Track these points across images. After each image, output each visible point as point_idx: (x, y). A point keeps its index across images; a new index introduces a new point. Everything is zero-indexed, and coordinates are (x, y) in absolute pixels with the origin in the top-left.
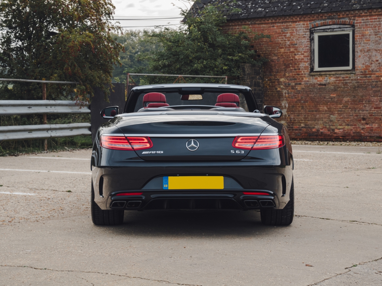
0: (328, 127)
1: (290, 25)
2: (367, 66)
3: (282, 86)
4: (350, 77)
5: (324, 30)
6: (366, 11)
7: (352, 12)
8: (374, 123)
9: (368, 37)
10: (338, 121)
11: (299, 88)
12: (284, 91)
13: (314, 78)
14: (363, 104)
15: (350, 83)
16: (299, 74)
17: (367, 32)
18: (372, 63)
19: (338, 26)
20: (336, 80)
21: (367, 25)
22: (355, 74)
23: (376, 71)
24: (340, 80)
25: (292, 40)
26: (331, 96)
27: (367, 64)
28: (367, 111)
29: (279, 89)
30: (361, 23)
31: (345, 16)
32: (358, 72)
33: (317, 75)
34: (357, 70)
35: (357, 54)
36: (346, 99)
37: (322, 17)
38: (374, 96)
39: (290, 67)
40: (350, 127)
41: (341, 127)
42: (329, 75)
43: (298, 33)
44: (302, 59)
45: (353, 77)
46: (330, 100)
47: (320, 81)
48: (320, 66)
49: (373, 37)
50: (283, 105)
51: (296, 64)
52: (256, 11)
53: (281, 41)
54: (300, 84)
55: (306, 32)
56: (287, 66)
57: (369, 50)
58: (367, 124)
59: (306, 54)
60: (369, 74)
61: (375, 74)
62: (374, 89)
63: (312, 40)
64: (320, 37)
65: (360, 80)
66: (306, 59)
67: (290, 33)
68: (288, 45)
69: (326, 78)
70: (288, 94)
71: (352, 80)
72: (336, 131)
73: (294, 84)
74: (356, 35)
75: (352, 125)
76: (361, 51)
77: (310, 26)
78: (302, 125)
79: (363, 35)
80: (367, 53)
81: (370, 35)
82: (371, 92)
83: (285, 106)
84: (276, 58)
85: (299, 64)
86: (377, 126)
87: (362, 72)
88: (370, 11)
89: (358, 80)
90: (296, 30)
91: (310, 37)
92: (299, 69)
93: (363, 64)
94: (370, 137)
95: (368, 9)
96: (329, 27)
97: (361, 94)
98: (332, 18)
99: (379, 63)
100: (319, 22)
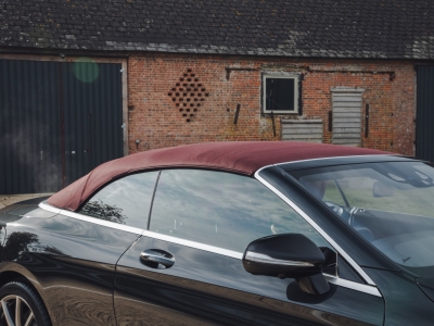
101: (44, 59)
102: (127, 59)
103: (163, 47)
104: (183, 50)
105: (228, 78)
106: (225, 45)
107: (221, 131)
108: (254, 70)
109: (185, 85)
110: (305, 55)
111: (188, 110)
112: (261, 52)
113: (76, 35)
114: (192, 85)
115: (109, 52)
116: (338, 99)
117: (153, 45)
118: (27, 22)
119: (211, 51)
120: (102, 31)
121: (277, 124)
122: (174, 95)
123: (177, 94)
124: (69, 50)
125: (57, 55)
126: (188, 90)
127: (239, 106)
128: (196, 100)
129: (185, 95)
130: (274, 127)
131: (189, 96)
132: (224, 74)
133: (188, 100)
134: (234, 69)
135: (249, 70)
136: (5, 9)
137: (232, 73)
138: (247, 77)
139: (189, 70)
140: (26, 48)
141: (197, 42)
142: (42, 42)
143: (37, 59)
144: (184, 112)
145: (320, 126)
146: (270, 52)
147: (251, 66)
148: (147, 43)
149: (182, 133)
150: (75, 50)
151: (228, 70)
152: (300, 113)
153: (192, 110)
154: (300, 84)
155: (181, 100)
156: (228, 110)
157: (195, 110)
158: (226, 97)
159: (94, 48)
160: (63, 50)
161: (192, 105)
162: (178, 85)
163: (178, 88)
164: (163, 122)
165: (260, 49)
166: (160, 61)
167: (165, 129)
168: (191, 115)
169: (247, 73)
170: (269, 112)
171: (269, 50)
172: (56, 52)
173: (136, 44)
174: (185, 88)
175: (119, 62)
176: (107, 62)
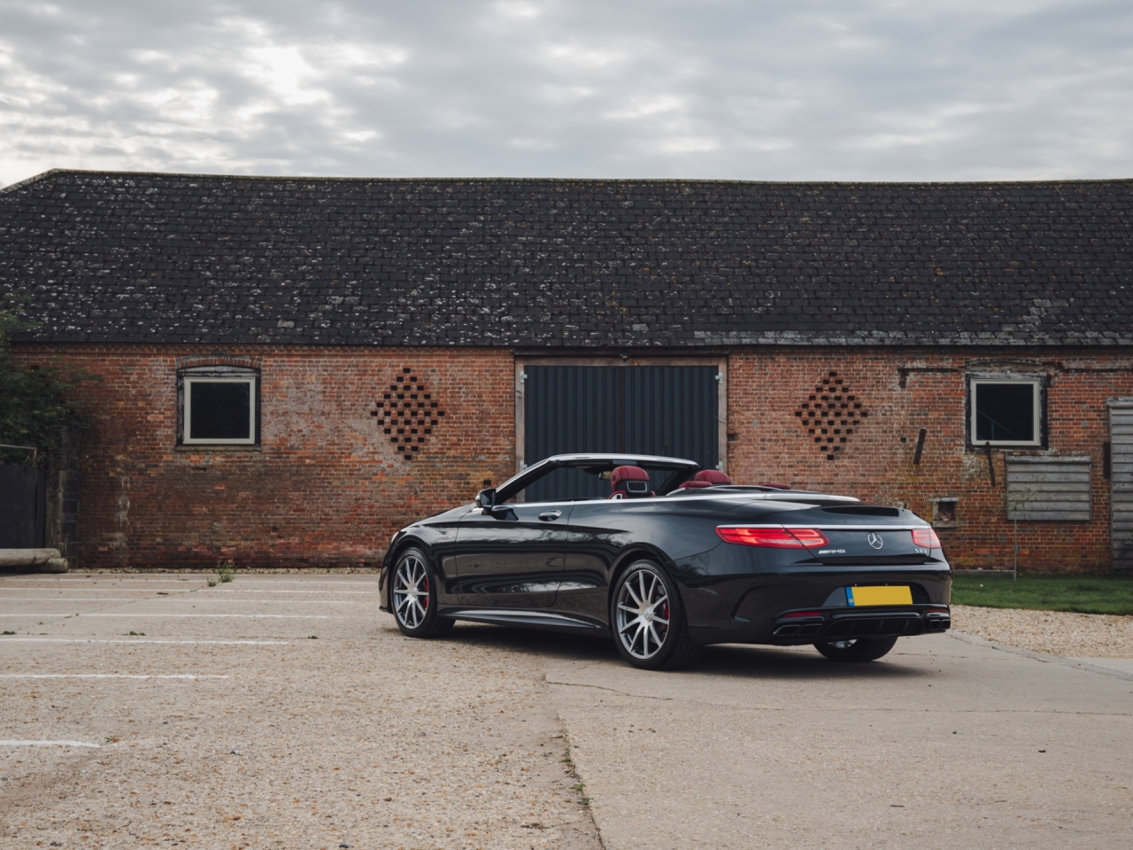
0: (208, 542)
1: (139, 361)
2: (282, 440)
3: (119, 470)
4: (251, 457)
5: (204, 374)
6: (282, 348)
7: (258, 348)
8: (292, 535)
9: (284, 390)
10: (228, 532)
11: (153, 473)
12: (124, 479)
13: (184, 456)
14: (275, 503)
15: (251, 466)
16: (154, 449)
17: (282, 382)
18: (290, 435)
19: (230, 369)
20: (226, 462)
21: (282, 371)
22: (260, 452)
23: (298, 449)
24: (233, 462)
25: (142, 387)
26: (217, 488)
27: (282, 435)
28: (281, 515)
29: (112, 474)
30: (271, 366)
31: (244, 352)
32: (266, 449)
33: (190, 451)
34: (265, 445)
35: (266, 418)
36: (243, 494)
37: (201, 350)
38: (293, 491)
39: (136, 435)
40: (249, 542)
41: (232, 543)
42: (213, 451)
43: (153, 376)
44: (161, 422)
45: (257, 456)
46: (214, 495)
47: (196, 461)
48: (193, 436)
49: (293, 392)
50: (120, 503)
51: (147, 430)
52: (64, 330)
53: (119, 387)
54: (156, 466)
55: (170, 374)
56: (131, 433)
57: (285, 413)
58: (280, 537)
59: (168, 413)
60: (286, 453)
61: (295, 453)
62: (294, 478)
63: (180, 389)
64: (194, 385)
65: (270, 462)
66: (168, 422)
67: (138, 374)
68: (133, 395)
69: (207, 457)
70: (131, 483)
71: (255, 462)
72: (224, 550)
73: (143, 466)
74: (262, 386)
75: (253, 540)
76: (272, 413)
77: (178, 365)
78: (159, 540)
79: (275, 387)
80: (283, 418)
81: (287, 388)
82: (288, 483)
83: (125, 507)
84: (108, 417)
85: (155, 431)
86: (297, 540)
87: (273, 449)
88: (289, 348)
89: (266, 461)
90: (150, 370)
91: (177, 384)
92: (155, 440)
93: (276, 436)
94: (286, 559)
95: (286, 344)
96: (212, 369)
97: (271, 486)
98: (220, 355)
99: (304, 436)
100: (194, 359)
101: (597, 363)
102: (727, 357)
103: (788, 338)
104: (821, 341)
105: (903, 384)
106: (900, 330)
107: (890, 475)
108: (952, 370)
109: (825, 398)
110: (1051, 342)
111: (830, 440)
112: (964, 339)
113: (648, 325)
114: (838, 398)
115: (696, 348)
116: (1123, 420)
117: (770, 334)
118: (579, 308)
119: (870, 341)
120: (691, 316)
121: (998, 466)
122: (805, 414)
123: (812, 414)
124: (634, 348)
125: (616, 357)
126: (831, 406)
127: (923, 433)
128: (844, 423)
129: (825, 414)
131: (831, 417)
132: (897, 379)
133: (831, 423)
134: (913, 370)
135: (943, 370)
136: (550, 290)
137: (911, 377)
138: (939, 384)
139: (833, 374)
140: (571, 348)
141: (850, 326)
142: (596, 338)
143: (587, 363)
144: (824, 443)
145: (1086, 469)
146: (985, 338)
147: (947, 364)
148: (761, 332)
149: (819, 479)
150: (644, 348)
151: (904, 373)
152: (1045, 444)
153: (837, 439)
154: (1044, 394)
155: (818, 423)
156: (903, 440)
157: (843, 440)
158: (900, 417)
159: (674, 343)
160: (625, 349)
161: (837, 432)
162: (812, 398)
163: (812, 403)
164: (785, 458)
165: (966, 334)
166: (782, 359)
167: (789, 472)
168: (836, 449)
169: (939, 375)
170: (983, 443)
171: (982, 335)
172: (615, 352)
173: (743, 334)
174: (824, 404)
175: (714, 363)
176: (695, 363)
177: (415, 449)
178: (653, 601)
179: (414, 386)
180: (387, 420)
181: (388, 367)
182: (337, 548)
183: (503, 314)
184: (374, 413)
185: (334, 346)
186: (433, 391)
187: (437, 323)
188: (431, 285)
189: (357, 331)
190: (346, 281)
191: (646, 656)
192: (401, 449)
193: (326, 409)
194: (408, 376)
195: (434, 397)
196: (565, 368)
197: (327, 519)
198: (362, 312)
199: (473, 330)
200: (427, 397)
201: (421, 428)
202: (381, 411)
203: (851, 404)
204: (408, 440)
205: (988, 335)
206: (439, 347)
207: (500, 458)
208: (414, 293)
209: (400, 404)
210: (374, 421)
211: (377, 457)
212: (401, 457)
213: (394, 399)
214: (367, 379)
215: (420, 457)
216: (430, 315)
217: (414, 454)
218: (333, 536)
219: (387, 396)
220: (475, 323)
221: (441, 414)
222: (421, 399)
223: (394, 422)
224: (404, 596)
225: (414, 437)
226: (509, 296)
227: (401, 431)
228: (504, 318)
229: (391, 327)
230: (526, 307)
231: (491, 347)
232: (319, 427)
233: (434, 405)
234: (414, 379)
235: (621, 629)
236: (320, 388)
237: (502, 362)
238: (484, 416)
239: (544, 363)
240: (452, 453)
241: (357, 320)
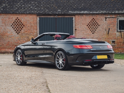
101: (52, 17)
102: (75, 16)
103: (86, 12)
104: (91, 13)
105: (106, 20)
106: (105, 10)
107: (103, 36)
108: (114, 18)
109: (92, 23)
111: (93, 30)
112: (117, 12)
113: (61, 10)
114: (94, 23)
115: (69, 14)
117: (82, 12)
118: (48, 7)
119: (100, 13)
120: (68, 8)
122: (88, 26)
124: (58, 14)
125: (55, 16)
126: (93, 24)
127: (109, 29)
128: (95, 27)
129: (92, 26)
130: (121, 35)
131: (93, 26)
132: (105, 19)
133: (93, 27)
136: (43, 4)
137: (107, 19)
138: (112, 20)
139: (93, 19)
140: (47, 14)
141: (97, 10)
142: (52, 12)
143: (50, 17)
144: (92, 31)
146: (120, 12)
147: (114, 16)
148: (81, 11)
149: (91, 37)
150: (60, 14)
151: (106, 18)
155: (91, 27)
156: (106, 30)
158: (105, 26)
159: (65, 13)
160: (57, 14)
161: (94, 29)
163: (90, 24)
164: (85, 33)
165: (117, 11)
166: (84, 16)
167: (86, 36)
168: (94, 32)
169: (112, 18)
171: (120, 11)
172: (55, 15)
173: (78, 12)
174: (92, 24)
175: (72, 17)
176: (69, 17)
177: (19, 32)
178: (62, 58)
179: (19, 21)
180: (14, 27)
181: (14, 17)
182: (5, 50)
183: (35, 8)
184: (12, 26)
185: (4, 13)
186: (22, 22)
187: (23, 9)
188: (22, 3)
189: (8, 11)
190: (6, 2)
191: (61, 68)
192: (17, 32)
193: (3, 25)
194: (18, 19)
195: (22, 23)
196: (46, 18)
197: (3, 45)
198: (9, 7)
199: (29, 11)
200: (21, 23)
201: (20, 28)
202: (13, 25)
203: (97, 24)
204: (18, 31)
205: (121, 11)
206: (23, 14)
207: (35, 34)
208: (18, 4)
209: (16, 24)
210: (12, 27)
211: (12, 34)
212: (17, 34)
213: (15, 23)
214: (10, 19)
215: (20, 33)
216: (21, 8)
217: (19, 33)
218: (4, 48)
219: (14, 23)
220: (30, 9)
221: (24, 26)
222: (20, 23)
223: (15, 27)
224: (18, 58)
225: (19, 30)
226: (36, 5)
227: (16, 29)
228: (35, 9)
229: (14, 10)
230: (39, 7)
231: (33, 14)
232: (1, 28)
233: (23, 24)
234: (19, 20)
235: (56, 63)
236: (1, 21)
237: (35, 16)
238: (32, 26)
239: (42, 17)
240: (26, 33)
241: (8, 9)
